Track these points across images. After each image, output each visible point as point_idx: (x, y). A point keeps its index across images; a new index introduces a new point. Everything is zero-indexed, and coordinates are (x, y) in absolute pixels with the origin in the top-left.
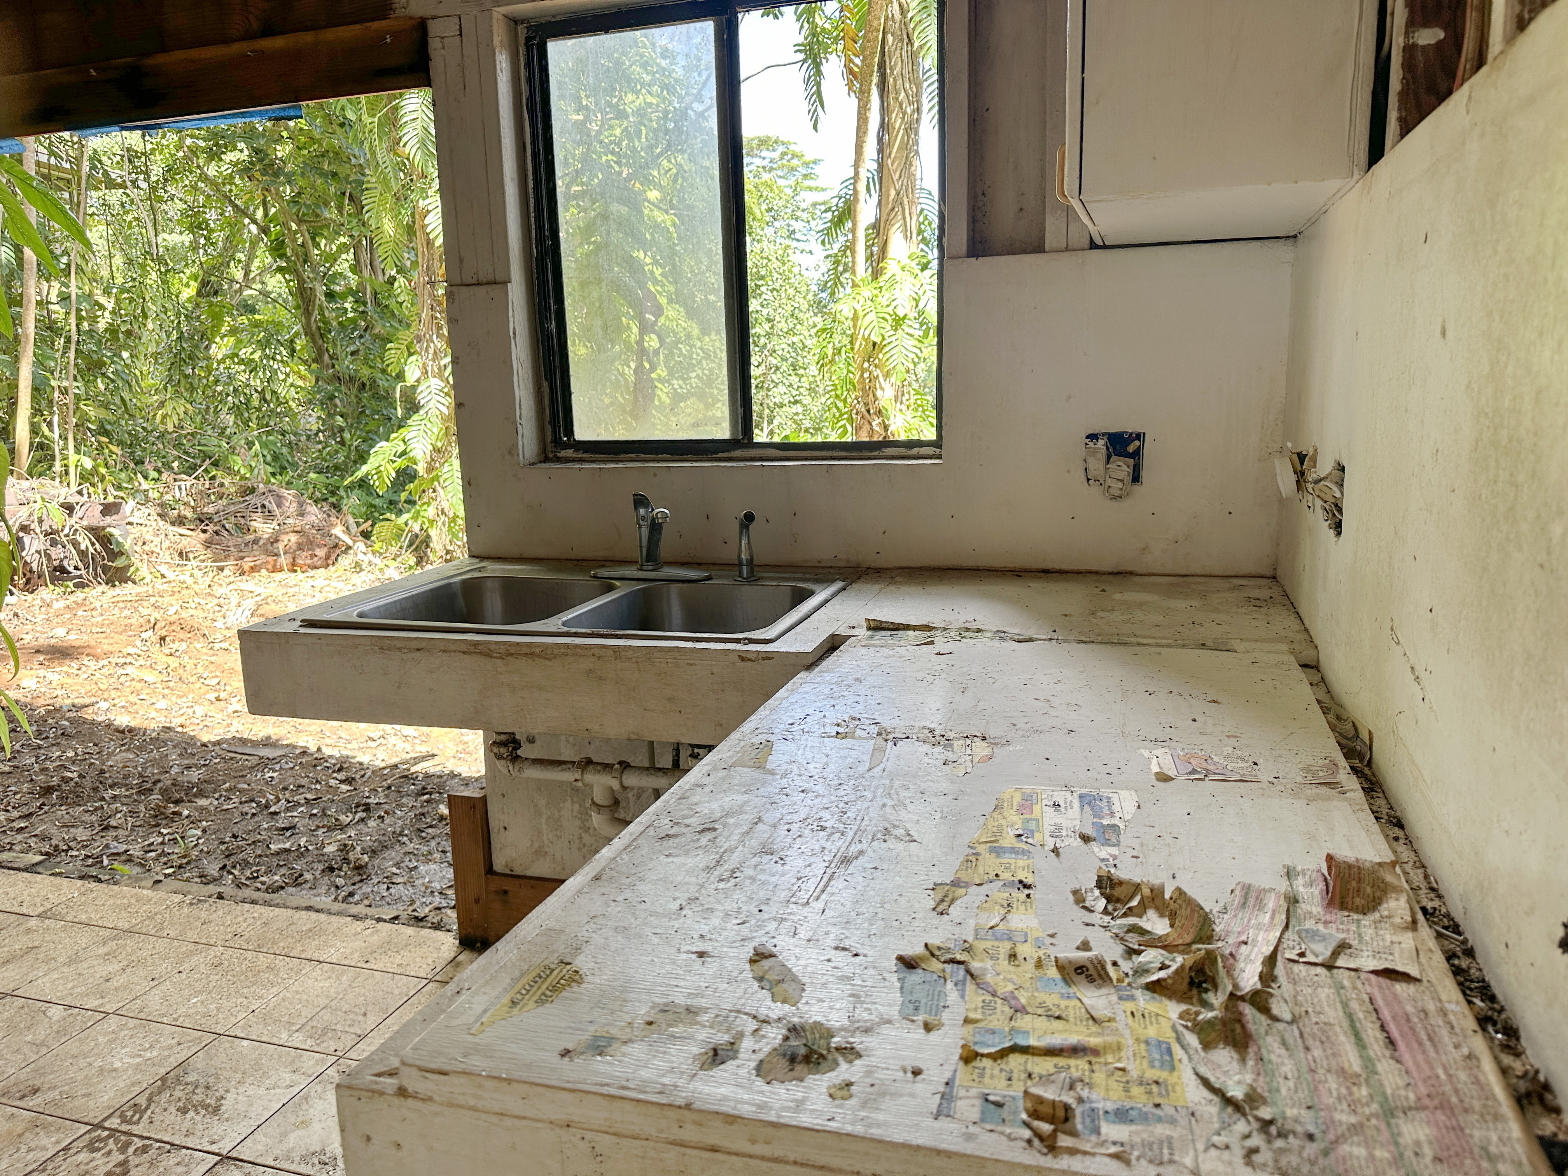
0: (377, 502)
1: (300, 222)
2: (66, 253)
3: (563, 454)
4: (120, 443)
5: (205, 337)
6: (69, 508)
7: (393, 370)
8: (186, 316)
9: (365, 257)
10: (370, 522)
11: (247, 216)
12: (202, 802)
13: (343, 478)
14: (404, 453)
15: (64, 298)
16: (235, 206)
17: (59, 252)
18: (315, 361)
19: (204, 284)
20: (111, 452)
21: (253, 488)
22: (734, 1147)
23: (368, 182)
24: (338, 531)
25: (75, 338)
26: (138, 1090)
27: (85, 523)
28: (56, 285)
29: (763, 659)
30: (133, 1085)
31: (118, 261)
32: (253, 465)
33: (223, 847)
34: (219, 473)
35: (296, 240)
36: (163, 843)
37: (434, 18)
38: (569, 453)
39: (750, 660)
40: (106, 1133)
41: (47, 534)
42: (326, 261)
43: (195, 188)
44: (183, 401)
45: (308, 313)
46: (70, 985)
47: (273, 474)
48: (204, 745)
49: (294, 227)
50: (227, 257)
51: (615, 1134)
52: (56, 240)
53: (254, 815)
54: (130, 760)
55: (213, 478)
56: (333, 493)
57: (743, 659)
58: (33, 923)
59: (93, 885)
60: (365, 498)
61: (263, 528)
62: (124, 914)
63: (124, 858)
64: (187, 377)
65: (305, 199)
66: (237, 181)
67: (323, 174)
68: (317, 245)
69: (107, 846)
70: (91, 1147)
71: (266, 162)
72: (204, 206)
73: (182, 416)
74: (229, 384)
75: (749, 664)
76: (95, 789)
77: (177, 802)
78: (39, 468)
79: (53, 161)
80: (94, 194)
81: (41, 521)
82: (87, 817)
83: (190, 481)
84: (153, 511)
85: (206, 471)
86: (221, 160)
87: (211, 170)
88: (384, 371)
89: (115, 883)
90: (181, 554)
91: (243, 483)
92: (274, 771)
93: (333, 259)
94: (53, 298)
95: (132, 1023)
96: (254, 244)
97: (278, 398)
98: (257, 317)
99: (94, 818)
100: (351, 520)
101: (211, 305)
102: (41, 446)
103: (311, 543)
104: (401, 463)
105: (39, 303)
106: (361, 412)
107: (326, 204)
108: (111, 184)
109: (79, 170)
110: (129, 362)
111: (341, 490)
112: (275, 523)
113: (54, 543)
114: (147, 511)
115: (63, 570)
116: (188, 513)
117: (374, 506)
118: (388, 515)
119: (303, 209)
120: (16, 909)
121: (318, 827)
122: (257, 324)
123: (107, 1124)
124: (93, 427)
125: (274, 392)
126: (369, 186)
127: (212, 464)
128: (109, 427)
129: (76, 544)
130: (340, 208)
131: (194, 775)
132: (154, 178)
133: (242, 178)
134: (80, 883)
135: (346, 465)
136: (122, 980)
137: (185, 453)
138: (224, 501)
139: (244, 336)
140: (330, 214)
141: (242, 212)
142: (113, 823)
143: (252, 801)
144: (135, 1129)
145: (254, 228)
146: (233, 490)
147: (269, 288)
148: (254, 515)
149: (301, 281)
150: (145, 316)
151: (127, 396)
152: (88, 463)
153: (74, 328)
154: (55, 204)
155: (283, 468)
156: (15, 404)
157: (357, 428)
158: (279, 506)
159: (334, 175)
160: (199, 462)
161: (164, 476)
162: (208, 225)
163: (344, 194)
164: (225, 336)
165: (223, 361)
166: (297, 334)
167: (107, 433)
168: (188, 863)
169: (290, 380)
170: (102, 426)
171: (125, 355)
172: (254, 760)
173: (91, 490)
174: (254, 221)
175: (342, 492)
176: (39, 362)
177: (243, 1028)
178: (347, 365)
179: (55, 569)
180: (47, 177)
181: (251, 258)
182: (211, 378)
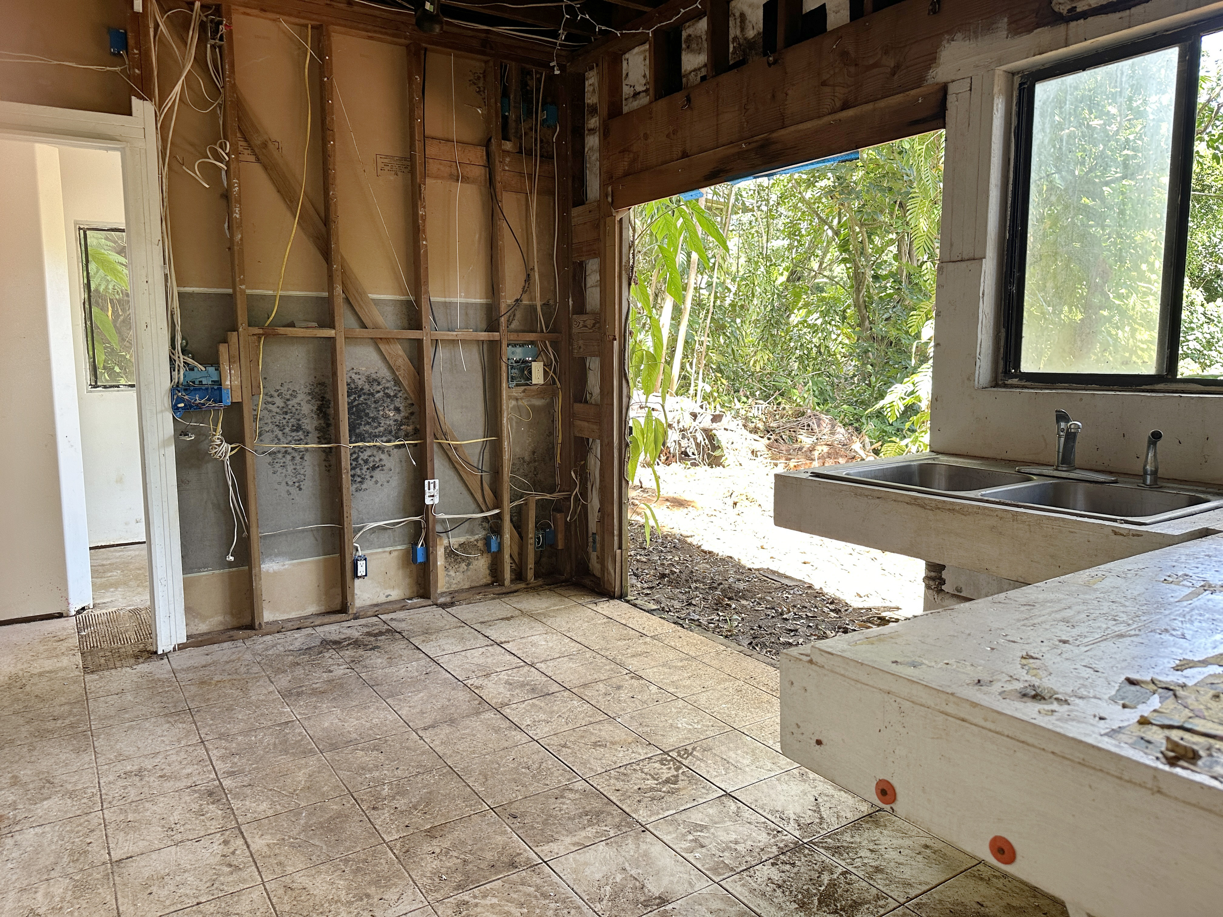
0: (889, 429)
1: (862, 225)
2: (714, 256)
3: (1010, 382)
4: (728, 378)
5: (788, 309)
6: (694, 416)
7: (913, 332)
8: (778, 294)
9: (905, 249)
10: (880, 443)
11: (826, 223)
12: (744, 602)
13: (865, 410)
14: (912, 393)
15: (709, 285)
16: (820, 218)
17: (710, 256)
18: (859, 325)
19: (793, 273)
20: (722, 383)
21: (804, 412)
22: (975, 721)
23: (915, 192)
24: (857, 446)
25: (711, 311)
26: (688, 742)
27: (702, 426)
28: (706, 277)
29: (1133, 535)
30: (686, 738)
31: (742, 260)
32: (806, 396)
33: (752, 632)
34: (783, 401)
35: (857, 238)
36: (718, 620)
37: (953, 81)
38: (1015, 381)
39: (1121, 535)
40: (669, 758)
41: (681, 431)
42: (876, 252)
43: (795, 207)
44: (768, 352)
45: (858, 291)
46: (662, 677)
47: (818, 404)
48: (750, 569)
49: (858, 230)
50: (810, 253)
51: (913, 702)
52: (710, 248)
53: (773, 617)
54: (707, 569)
55: (779, 404)
56: (857, 420)
57: (1116, 533)
58: (648, 640)
59: (680, 628)
60: (880, 425)
61: (806, 440)
62: (693, 648)
63: (697, 623)
64: (772, 335)
65: (867, 209)
66: (824, 200)
67: (882, 190)
68: (871, 241)
69: (689, 614)
70: (662, 762)
71: (845, 184)
72: (800, 219)
73: (766, 361)
74: (798, 341)
75: (1121, 538)
76: (687, 581)
77: (730, 599)
78: (682, 391)
79: (715, 198)
80: (734, 217)
81: (679, 422)
82: (680, 596)
83: (765, 404)
84: (741, 422)
85: (776, 399)
86: (815, 186)
87: (808, 195)
88: (907, 332)
89: (691, 631)
90: (753, 452)
91: (797, 408)
92: (790, 594)
93: (881, 251)
94: (703, 285)
95: (690, 707)
96: (829, 243)
97: (829, 351)
98: (824, 294)
99: (684, 597)
100: (867, 440)
101: (795, 287)
102: (685, 378)
103: (837, 453)
104: (909, 400)
105: (695, 288)
106: (886, 363)
107: (882, 212)
108: (746, 210)
109: (728, 203)
110: (739, 325)
111: (864, 418)
112: (815, 438)
113: (684, 437)
114: (737, 422)
115: (686, 455)
116: (761, 425)
117: (885, 432)
118: (894, 439)
119: (865, 217)
120: (640, 630)
121: (812, 634)
122: (823, 299)
123: (670, 754)
124: (714, 367)
125: (826, 347)
126: (913, 195)
127: (780, 394)
128: (722, 367)
129: (695, 439)
130: (891, 214)
131: (741, 586)
132: (771, 203)
133: (827, 198)
134: (673, 625)
135: (869, 401)
136: (688, 682)
137: (765, 386)
138: (784, 420)
139: (812, 308)
140: (885, 218)
141: (823, 222)
142: (694, 602)
143: (773, 608)
144: (684, 761)
145: (830, 233)
146: (790, 413)
147: (835, 274)
148: (802, 431)
149: (857, 267)
150: (753, 296)
151: (735, 348)
152: (708, 389)
153: (712, 304)
154: (713, 225)
155: (826, 400)
156: (674, 351)
157: (881, 374)
158: (819, 426)
159: (890, 189)
160: (772, 392)
161: (750, 400)
162: (800, 232)
163: (895, 202)
164: (801, 308)
165: (797, 325)
166: (849, 307)
167: (721, 371)
168: (731, 636)
169: (840, 339)
170: (719, 367)
171: (738, 321)
172: (779, 585)
173: (708, 406)
174: (831, 227)
175: (863, 420)
176: (690, 326)
177: (748, 730)
178: (881, 328)
179: (682, 453)
180: (709, 209)
181: (824, 255)
182: (788, 338)
